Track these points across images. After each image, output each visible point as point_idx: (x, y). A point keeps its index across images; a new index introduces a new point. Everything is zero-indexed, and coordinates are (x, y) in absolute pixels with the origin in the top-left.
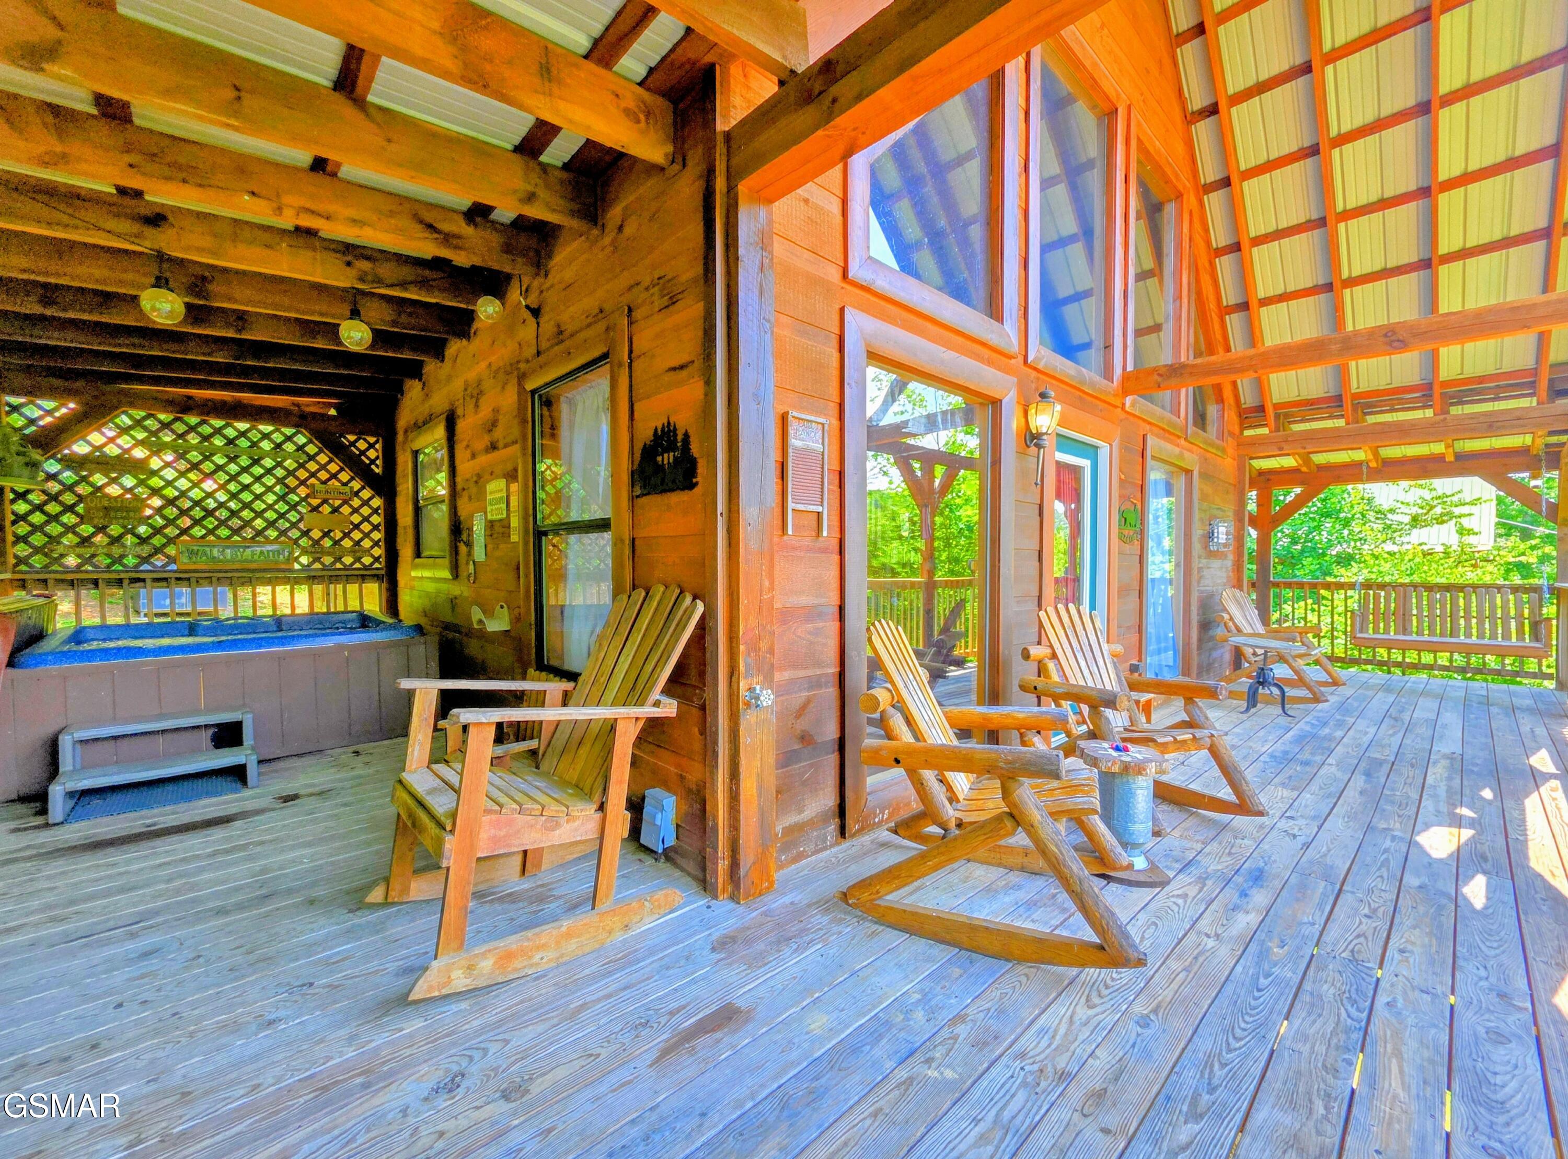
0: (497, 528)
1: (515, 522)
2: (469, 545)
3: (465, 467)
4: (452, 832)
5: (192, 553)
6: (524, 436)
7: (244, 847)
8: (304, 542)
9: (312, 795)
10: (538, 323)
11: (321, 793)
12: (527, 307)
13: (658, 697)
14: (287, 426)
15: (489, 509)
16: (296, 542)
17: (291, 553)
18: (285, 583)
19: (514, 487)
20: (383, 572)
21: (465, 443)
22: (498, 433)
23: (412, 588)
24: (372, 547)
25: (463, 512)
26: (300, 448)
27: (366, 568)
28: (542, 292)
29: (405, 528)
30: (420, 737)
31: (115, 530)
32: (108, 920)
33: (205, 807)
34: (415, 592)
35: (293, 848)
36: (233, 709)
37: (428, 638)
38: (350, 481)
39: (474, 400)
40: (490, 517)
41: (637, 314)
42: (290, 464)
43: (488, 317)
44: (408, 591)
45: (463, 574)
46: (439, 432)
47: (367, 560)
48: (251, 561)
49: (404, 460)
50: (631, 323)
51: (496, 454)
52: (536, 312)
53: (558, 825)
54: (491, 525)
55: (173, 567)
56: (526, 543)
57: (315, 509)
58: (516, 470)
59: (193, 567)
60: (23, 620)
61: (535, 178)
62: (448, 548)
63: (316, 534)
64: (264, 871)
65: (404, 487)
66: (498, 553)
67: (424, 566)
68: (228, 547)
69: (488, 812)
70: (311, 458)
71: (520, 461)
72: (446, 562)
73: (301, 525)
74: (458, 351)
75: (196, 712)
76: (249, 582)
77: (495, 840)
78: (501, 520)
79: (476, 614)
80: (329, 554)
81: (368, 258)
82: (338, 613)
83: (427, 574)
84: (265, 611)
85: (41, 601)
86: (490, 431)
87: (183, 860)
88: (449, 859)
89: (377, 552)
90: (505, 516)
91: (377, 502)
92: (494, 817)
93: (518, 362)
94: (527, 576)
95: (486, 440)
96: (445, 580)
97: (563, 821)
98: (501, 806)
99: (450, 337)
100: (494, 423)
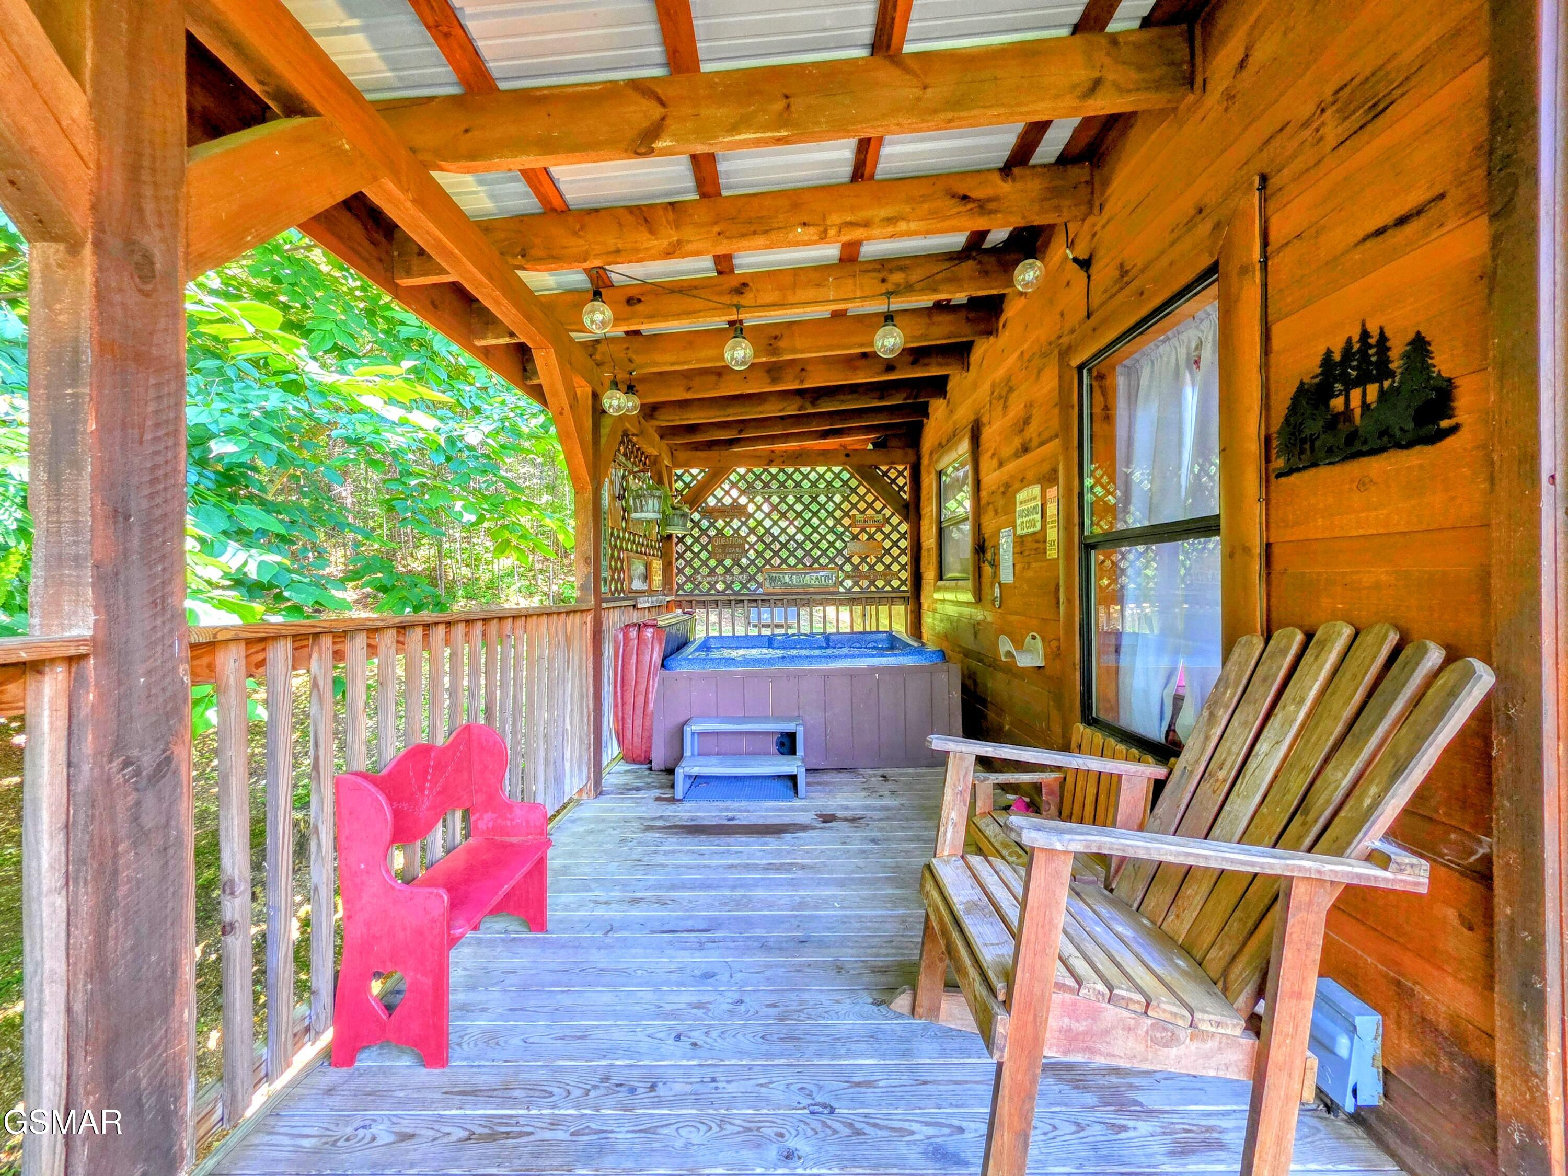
0: (1030, 544)
1: (1052, 534)
2: (995, 564)
3: (991, 478)
4: (1007, 1004)
5: (773, 580)
6: (1066, 427)
7: (788, 867)
8: (848, 567)
9: (846, 820)
10: (1089, 277)
11: (853, 820)
12: (1075, 260)
13: (1378, 844)
14: (836, 465)
15: (1018, 522)
16: (841, 568)
17: (837, 578)
18: (834, 604)
19: (1052, 492)
20: (908, 594)
21: (990, 453)
22: (1032, 430)
23: (935, 611)
24: (900, 571)
25: (987, 530)
26: (845, 483)
27: (894, 590)
28: (1094, 235)
29: (929, 550)
30: (953, 815)
31: (728, 562)
32: (690, 917)
33: (767, 810)
34: (938, 616)
35: (828, 883)
36: (790, 719)
37: (951, 665)
38: (882, 509)
39: (1002, 401)
40: (1019, 532)
41: (1273, 183)
42: (838, 498)
43: (1026, 285)
44: (930, 613)
45: (987, 598)
46: (964, 446)
47: (896, 583)
48: (809, 586)
49: (928, 482)
50: (1264, 200)
51: (1029, 456)
52: (1085, 264)
53: (1173, 1040)
54: (1020, 541)
55: (761, 590)
56: (1069, 558)
57: (855, 537)
58: (1055, 471)
59: (772, 591)
60: (673, 631)
61: (1101, 57)
62: (971, 569)
63: (856, 560)
64: (802, 905)
65: (929, 509)
66: (1030, 574)
67: (946, 589)
68: (793, 574)
69: (1061, 987)
70: (854, 491)
71: (1061, 458)
72: (969, 584)
73: (845, 552)
74: (986, 351)
75: (765, 719)
76: (808, 603)
77: (1071, 1039)
78: (1035, 533)
79: (1005, 645)
80: (866, 578)
81: (901, 269)
82: (871, 632)
83: (950, 596)
84: (818, 628)
85: (687, 617)
86: (1022, 431)
87: (746, 866)
88: (1002, 1051)
89: (904, 575)
90: (1038, 527)
91: (904, 527)
92: (1068, 997)
93: (1060, 337)
94: (1070, 601)
95: (1017, 442)
96: (968, 604)
97: (1184, 1034)
98: (1079, 982)
99: (976, 339)
100: (1027, 421)
